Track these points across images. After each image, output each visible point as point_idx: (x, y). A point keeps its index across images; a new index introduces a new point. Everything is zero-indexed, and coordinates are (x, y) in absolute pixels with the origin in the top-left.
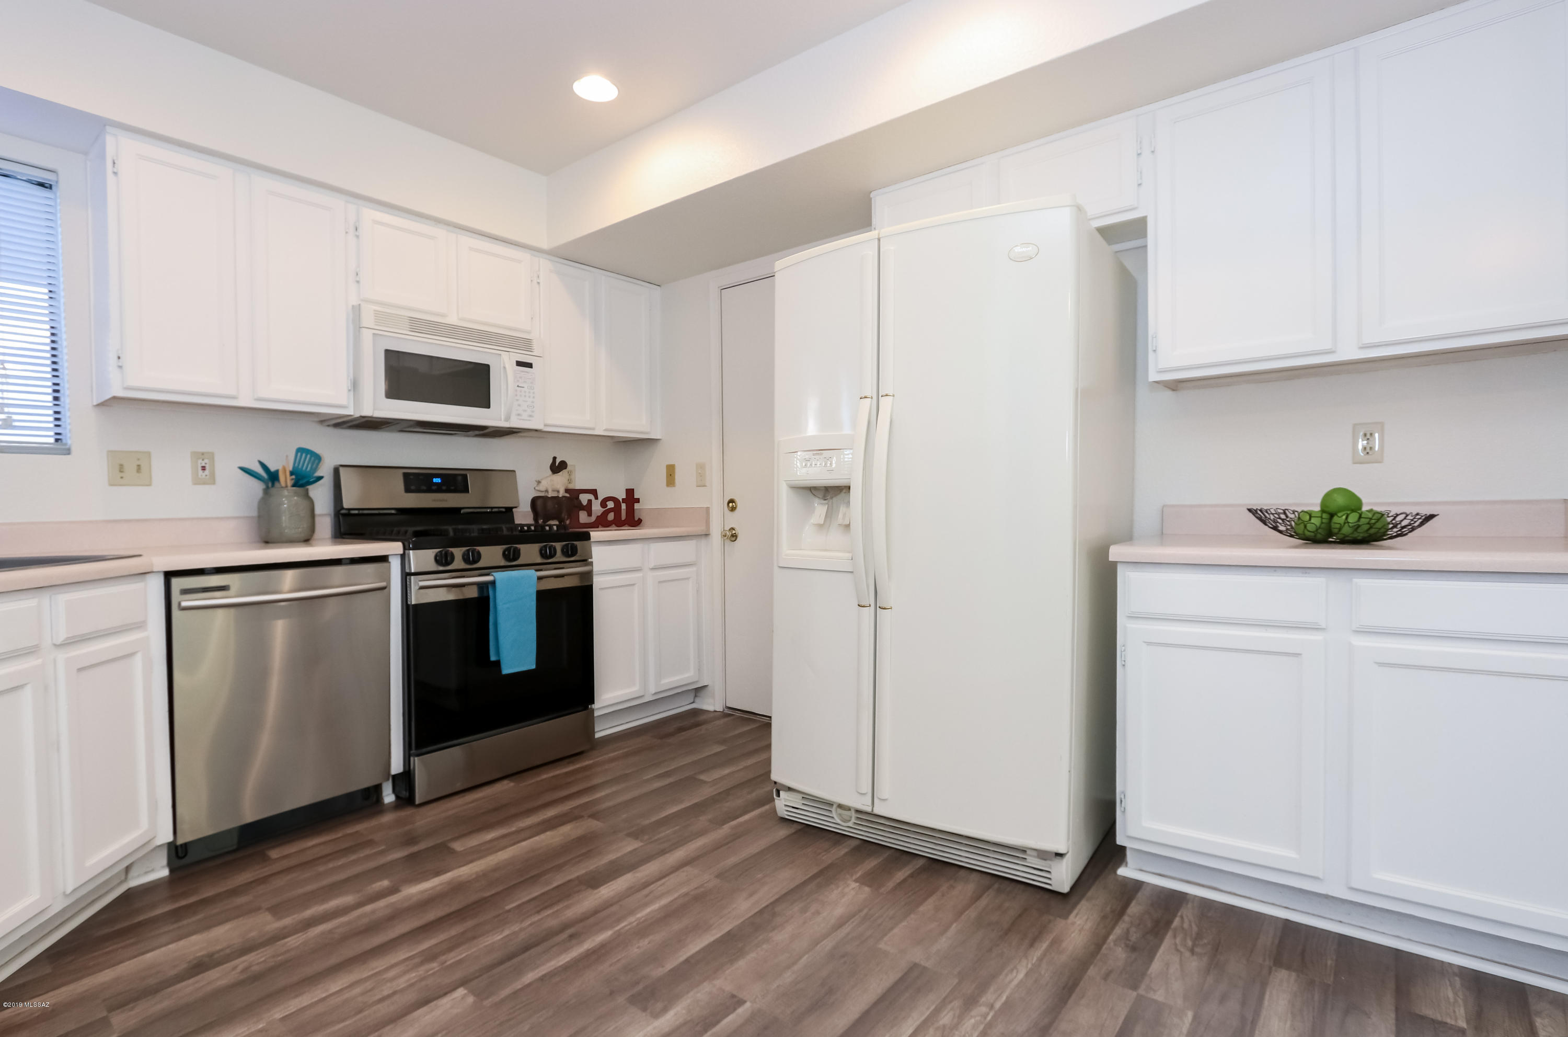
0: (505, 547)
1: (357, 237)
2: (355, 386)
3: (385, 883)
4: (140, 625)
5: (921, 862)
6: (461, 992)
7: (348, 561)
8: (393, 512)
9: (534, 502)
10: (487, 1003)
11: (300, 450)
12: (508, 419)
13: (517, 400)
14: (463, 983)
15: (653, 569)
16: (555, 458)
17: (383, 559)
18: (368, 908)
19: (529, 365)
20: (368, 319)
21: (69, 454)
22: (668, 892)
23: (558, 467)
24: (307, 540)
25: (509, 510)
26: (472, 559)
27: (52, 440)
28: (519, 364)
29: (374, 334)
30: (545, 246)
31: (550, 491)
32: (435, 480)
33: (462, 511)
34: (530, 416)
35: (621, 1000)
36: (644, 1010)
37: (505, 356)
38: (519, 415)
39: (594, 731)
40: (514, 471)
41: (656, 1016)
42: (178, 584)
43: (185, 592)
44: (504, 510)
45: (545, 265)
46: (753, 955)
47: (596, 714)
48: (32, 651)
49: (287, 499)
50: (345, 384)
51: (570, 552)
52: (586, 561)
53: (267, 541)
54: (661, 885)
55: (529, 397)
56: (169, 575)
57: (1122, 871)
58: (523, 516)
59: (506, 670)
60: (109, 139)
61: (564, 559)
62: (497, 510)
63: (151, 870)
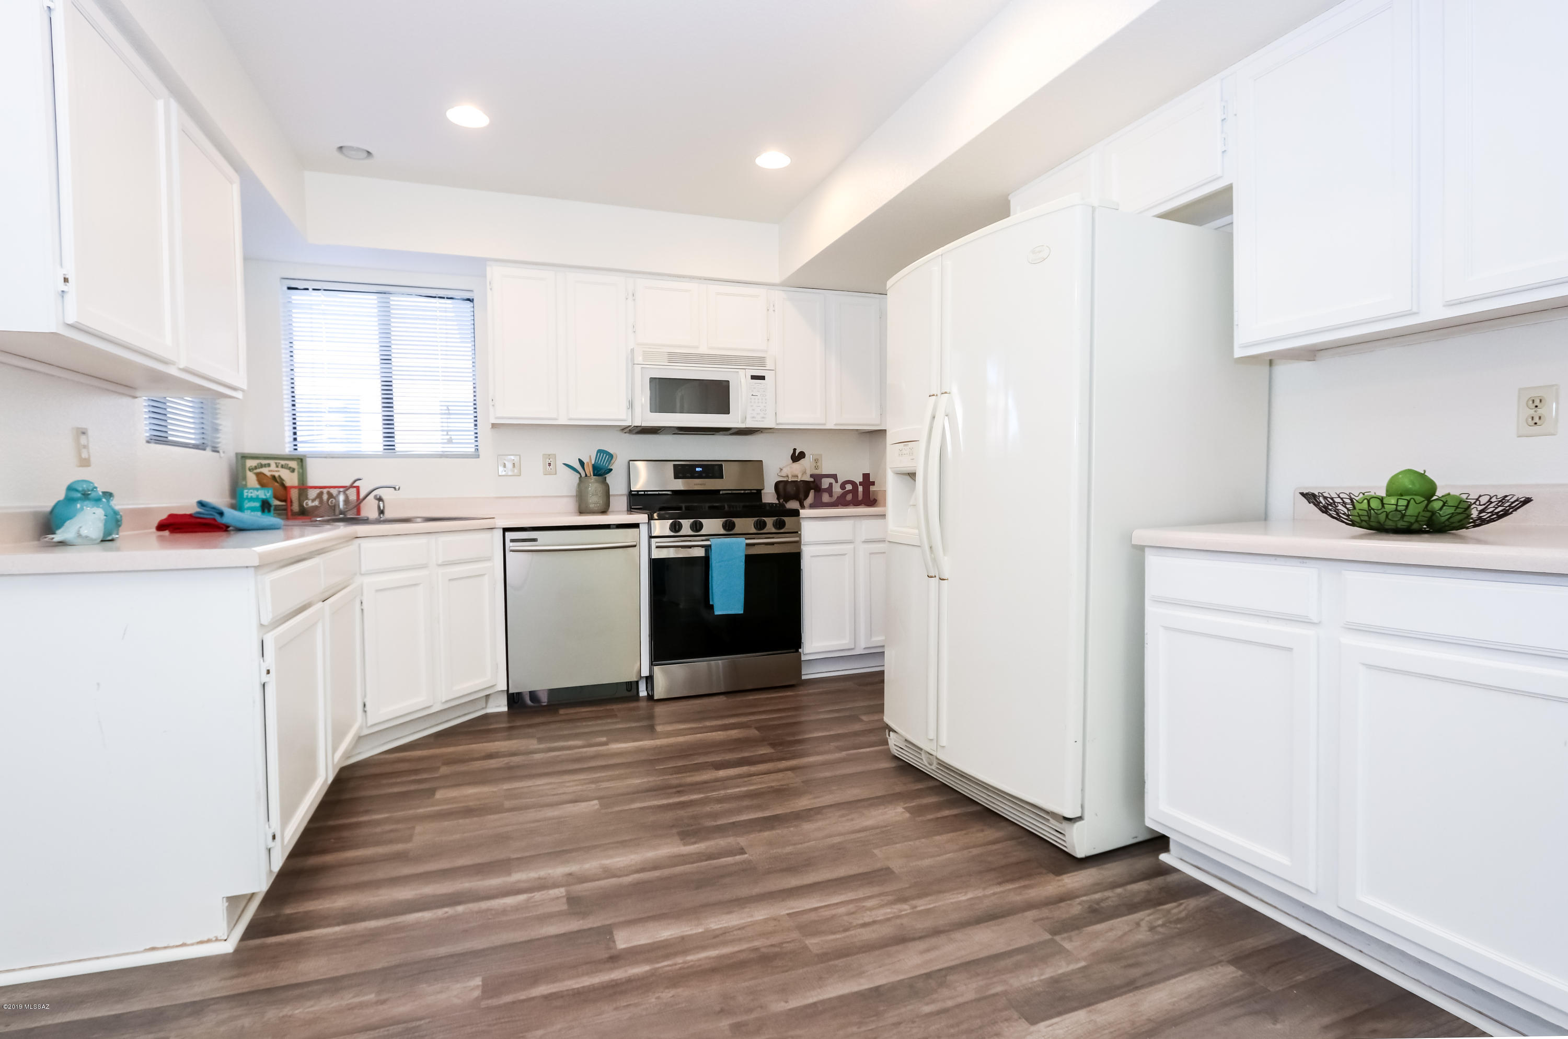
0: (724, 519)
1: (634, 300)
2: (631, 405)
3: (604, 739)
4: (489, 559)
5: (978, 808)
6: (596, 802)
7: (615, 526)
8: (669, 493)
9: (777, 485)
10: (603, 811)
11: (600, 451)
12: (744, 419)
13: (752, 406)
14: (599, 798)
15: (865, 542)
16: (795, 450)
17: (636, 526)
18: (585, 750)
19: (763, 378)
20: (639, 359)
21: (479, 457)
22: (761, 783)
23: (797, 457)
24: (604, 511)
25: (759, 492)
26: (697, 527)
27: (473, 450)
28: (753, 377)
29: (642, 368)
30: (777, 280)
31: (790, 476)
32: (697, 469)
33: (721, 493)
34: (763, 418)
35: (674, 831)
36: (682, 840)
37: (742, 373)
38: (753, 417)
39: (801, 672)
40: (762, 461)
41: (685, 845)
42: (509, 535)
43: (512, 541)
44: (755, 491)
45: (778, 296)
46: (779, 831)
47: (803, 658)
48: (424, 567)
49: (593, 486)
50: (624, 404)
51: (780, 525)
52: (796, 532)
53: (582, 512)
54: (760, 778)
55: (762, 403)
56: (505, 530)
57: (1164, 857)
58: (769, 496)
59: (718, 612)
60: (488, 269)
61: (774, 530)
62: (749, 492)
63: (501, 706)
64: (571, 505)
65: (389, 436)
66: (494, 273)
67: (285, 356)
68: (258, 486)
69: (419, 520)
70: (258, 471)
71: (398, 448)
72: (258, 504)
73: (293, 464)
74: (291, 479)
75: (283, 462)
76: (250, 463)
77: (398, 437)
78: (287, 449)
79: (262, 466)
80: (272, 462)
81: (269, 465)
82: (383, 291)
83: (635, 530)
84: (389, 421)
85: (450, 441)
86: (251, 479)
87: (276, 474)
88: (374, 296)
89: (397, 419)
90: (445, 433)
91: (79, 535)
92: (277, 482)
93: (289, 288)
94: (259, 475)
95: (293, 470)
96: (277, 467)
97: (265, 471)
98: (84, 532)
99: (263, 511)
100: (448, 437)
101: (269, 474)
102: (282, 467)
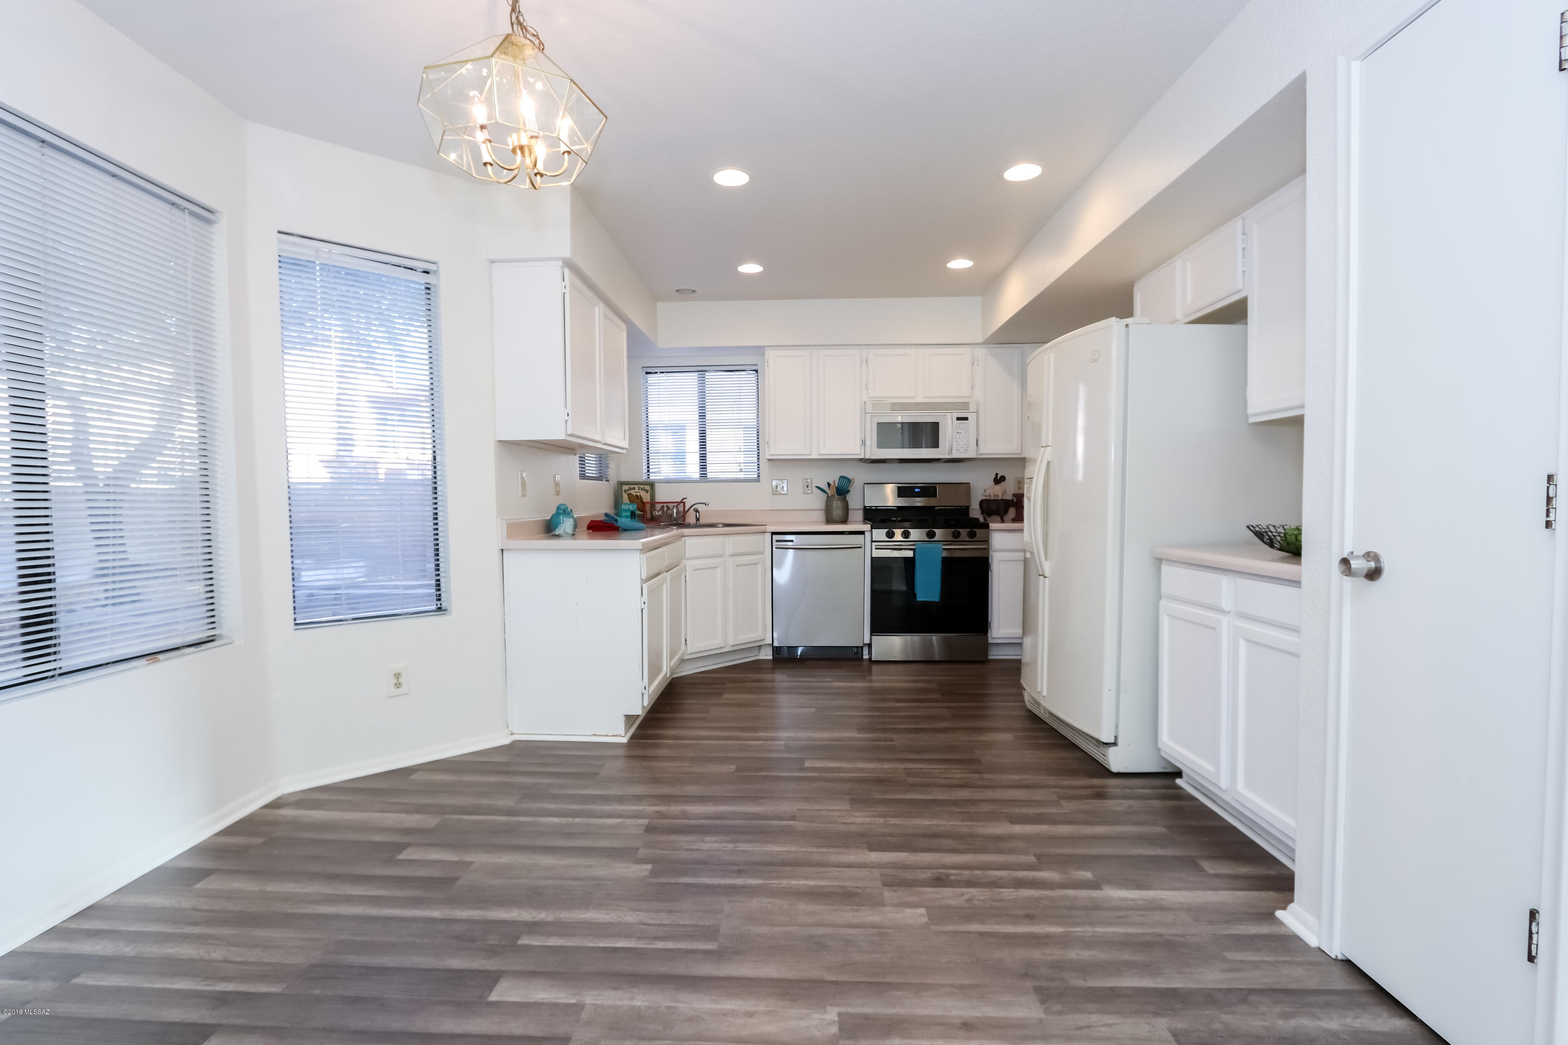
0: (929, 529)
1: (867, 365)
2: (864, 443)
4: (762, 553)
6: (814, 709)
7: (850, 533)
8: (895, 508)
9: (982, 503)
10: (817, 714)
11: (841, 477)
12: (951, 452)
13: (957, 441)
16: (997, 474)
17: (862, 533)
19: (966, 419)
20: (869, 409)
21: (759, 482)
23: (999, 480)
24: (845, 521)
25: (967, 509)
26: (907, 535)
27: (756, 476)
28: (958, 419)
29: (871, 416)
30: (980, 341)
31: (992, 496)
32: (916, 490)
33: (936, 508)
34: (966, 450)
37: (949, 415)
38: (958, 450)
39: (988, 652)
40: (969, 483)
42: (776, 537)
43: (777, 541)
44: (964, 508)
45: (981, 352)
47: (990, 641)
48: (721, 556)
49: (837, 504)
50: (859, 442)
51: (972, 535)
52: (986, 541)
53: (829, 521)
55: (965, 438)
56: (773, 533)
57: (1176, 782)
58: (975, 512)
59: (919, 599)
60: (766, 352)
61: (967, 539)
62: (959, 508)
63: (767, 655)
64: (821, 516)
65: (703, 467)
66: (770, 355)
67: (644, 417)
68: (629, 502)
69: (720, 525)
70: (629, 492)
71: (710, 475)
72: (629, 514)
73: (648, 487)
74: (646, 497)
75: (642, 487)
76: (625, 487)
77: (709, 468)
78: (644, 477)
79: (631, 489)
80: (636, 487)
81: (634, 488)
82: (702, 371)
83: (862, 536)
84: (703, 458)
85: (741, 471)
86: (625, 497)
87: (638, 494)
88: (696, 374)
89: (709, 456)
90: (738, 465)
91: (565, 532)
92: (638, 499)
93: (647, 373)
94: (630, 495)
95: (647, 492)
96: (639, 489)
97: (632, 492)
98: (566, 531)
99: (632, 518)
100: (740, 468)
101: (634, 494)
102: (642, 489)
